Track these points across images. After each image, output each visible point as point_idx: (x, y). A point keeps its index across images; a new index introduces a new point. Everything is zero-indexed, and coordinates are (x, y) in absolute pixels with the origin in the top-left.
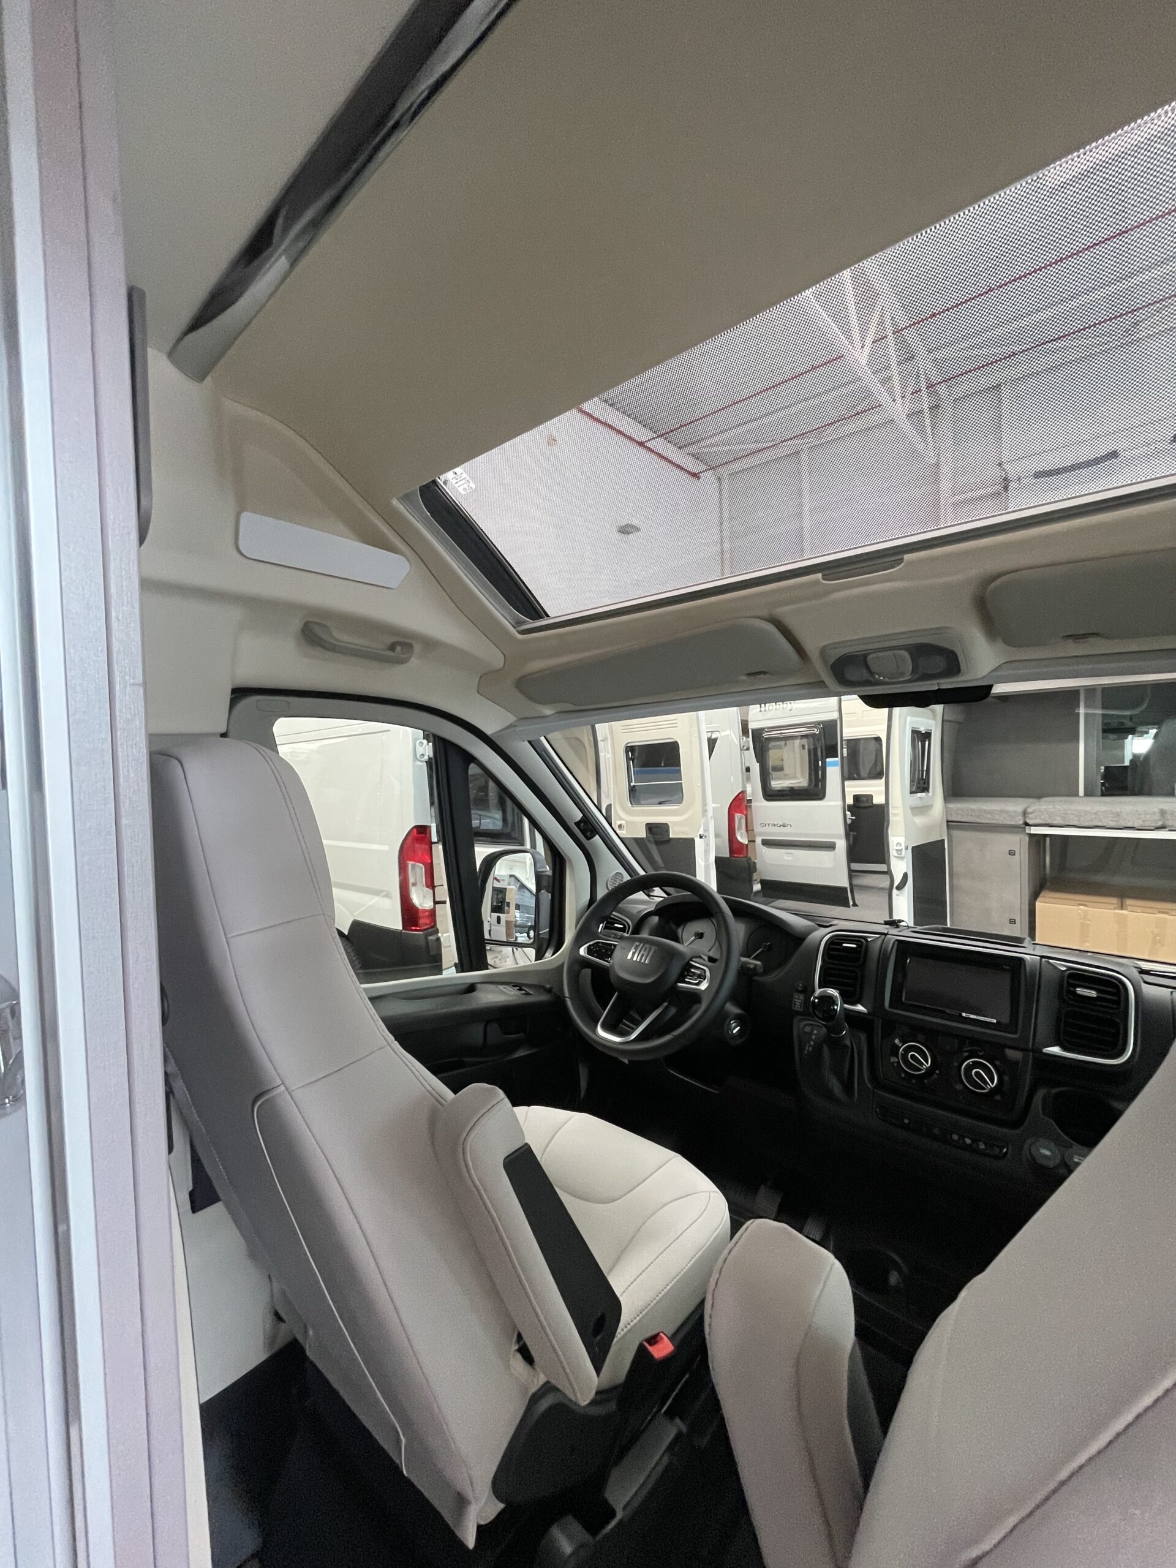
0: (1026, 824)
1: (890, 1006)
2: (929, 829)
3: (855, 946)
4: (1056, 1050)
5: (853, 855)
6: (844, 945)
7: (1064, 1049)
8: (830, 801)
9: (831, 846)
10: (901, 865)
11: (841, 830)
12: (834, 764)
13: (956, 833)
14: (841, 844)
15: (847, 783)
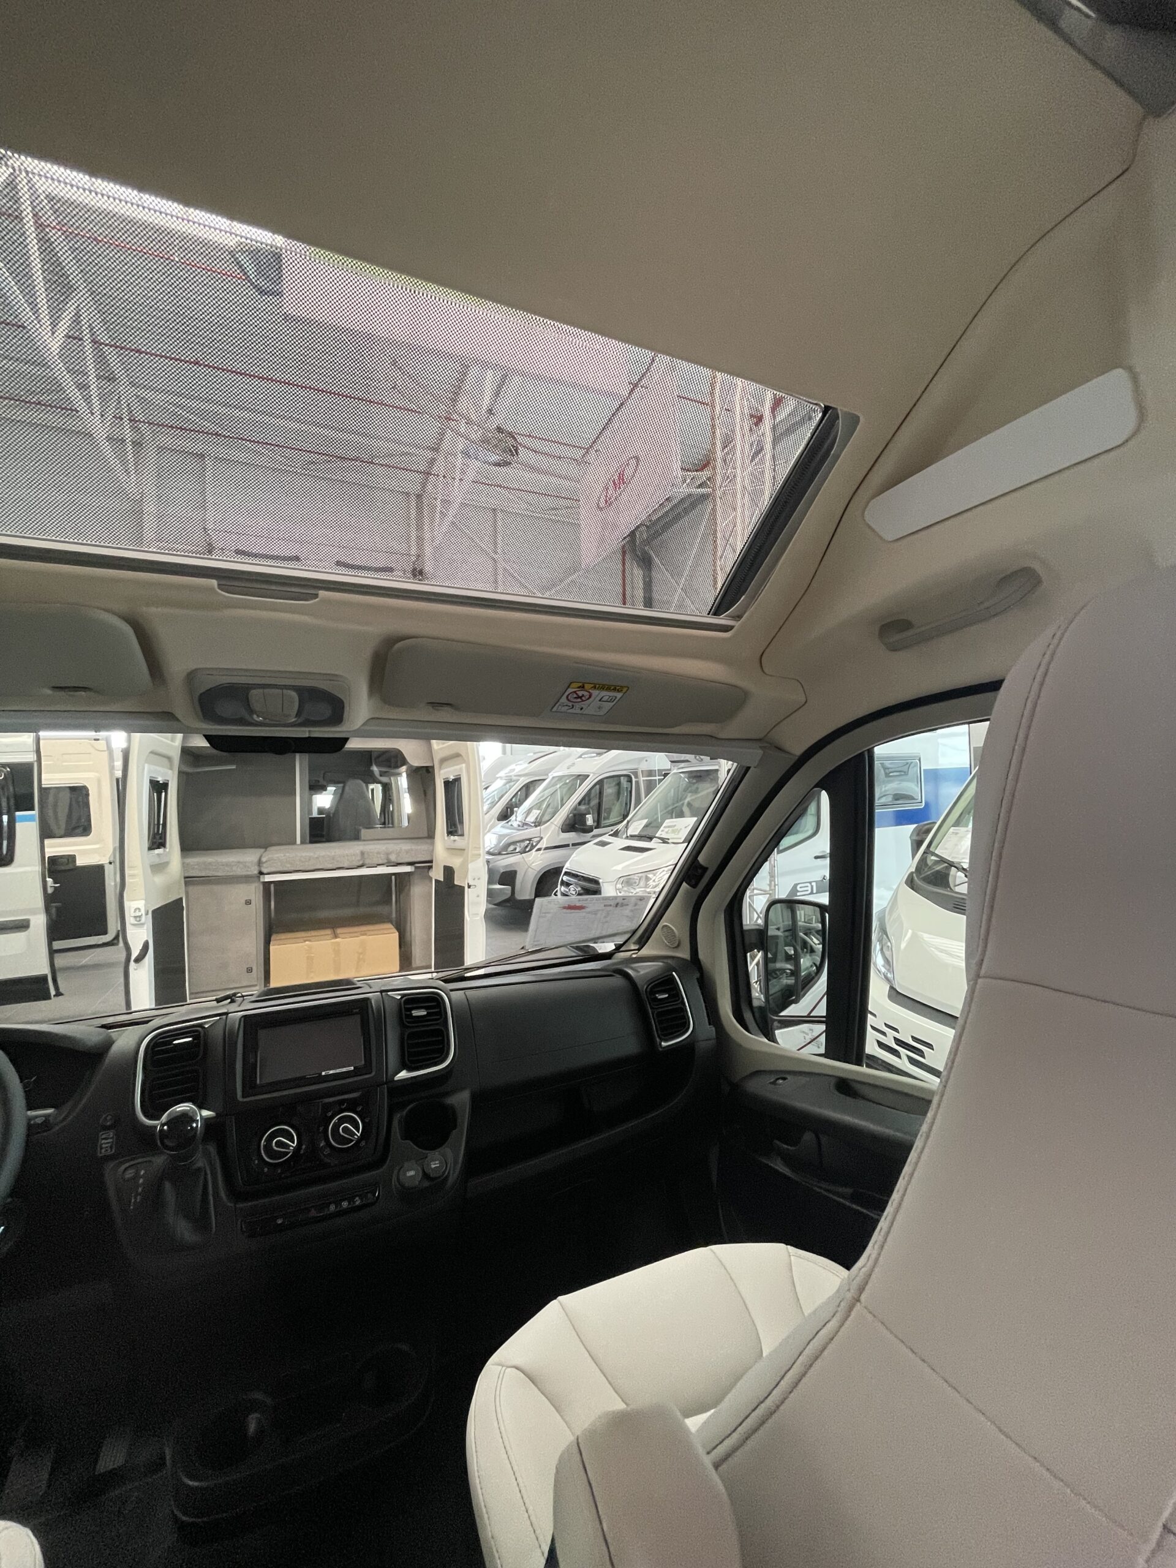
0: (261, 873)
1: (243, 1097)
2: (168, 889)
3: (190, 1039)
4: (403, 1074)
5: (55, 931)
6: (176, 1042)
7: (410, 1070)
8: (21, 866)
9: (22, 926)
10: (140, 935)
11: (39, 902)
12: (30, 819)
13: (195, 890)
14: (39, 922)
15: (47, 842)
